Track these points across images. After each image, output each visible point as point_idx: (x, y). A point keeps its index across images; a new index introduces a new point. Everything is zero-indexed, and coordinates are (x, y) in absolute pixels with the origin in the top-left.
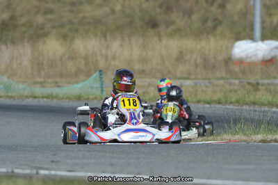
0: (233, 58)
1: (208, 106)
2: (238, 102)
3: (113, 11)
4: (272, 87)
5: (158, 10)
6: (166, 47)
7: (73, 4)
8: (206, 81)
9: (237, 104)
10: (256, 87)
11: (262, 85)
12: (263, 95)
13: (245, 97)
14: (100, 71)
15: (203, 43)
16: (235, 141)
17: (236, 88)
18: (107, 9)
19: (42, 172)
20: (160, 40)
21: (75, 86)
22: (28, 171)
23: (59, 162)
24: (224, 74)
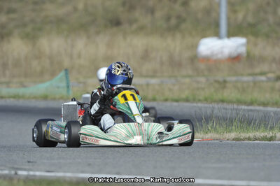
0: (199, 55)
1: (175, 104)
2: (206, 100)
3: (75, 9)
4: (239, 85)
7: (35, 3)
8: (173, 79)
9: (205, 102)
10: (223, 84)
11: (230, 82)
12: (231, 93)
13: (213, 95)
14: (66, 70)
15: (169, 40)
16: (207, 140)
17: (203, 86)
18: (69, 8)
19: (20, 173)
22: (6, 172)
23: (35, 162)
24: (190, 72)
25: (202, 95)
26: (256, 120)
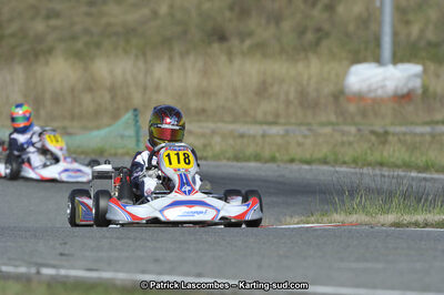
0: (347, 90)
1: (306, 167)
2: (355, 161)
3: (155, 14)
4: (408, 138)
5: (228, 14)
6: (240, 72)
7: (92, 3)
8: (303, 128)
9: (353, 166)
10: (384, 137)
11: (394, 134)
12: (394, 151)
13: (366, 154)
14: (135, 110)
15: (300, 66)
16: (351, 224)
17: (351, 139)
18: (146, 11)
19: (46, 271)
20: (231, 61)
21: (95, 133)
22: (22, 270)
23: (72, 255)
24: (333, 118)
25: (349, 154)
26: (428, 194)
